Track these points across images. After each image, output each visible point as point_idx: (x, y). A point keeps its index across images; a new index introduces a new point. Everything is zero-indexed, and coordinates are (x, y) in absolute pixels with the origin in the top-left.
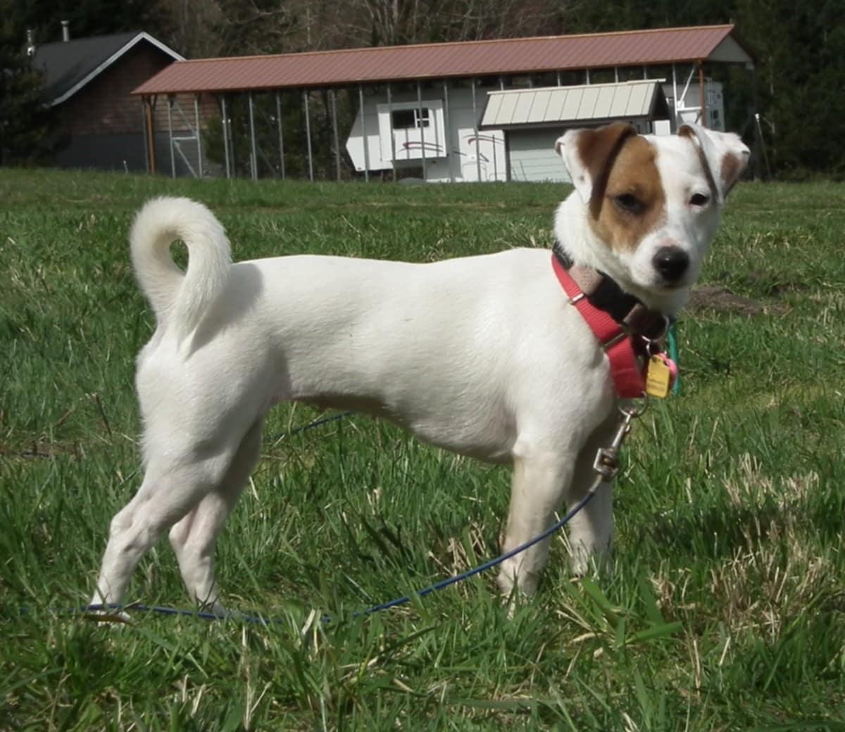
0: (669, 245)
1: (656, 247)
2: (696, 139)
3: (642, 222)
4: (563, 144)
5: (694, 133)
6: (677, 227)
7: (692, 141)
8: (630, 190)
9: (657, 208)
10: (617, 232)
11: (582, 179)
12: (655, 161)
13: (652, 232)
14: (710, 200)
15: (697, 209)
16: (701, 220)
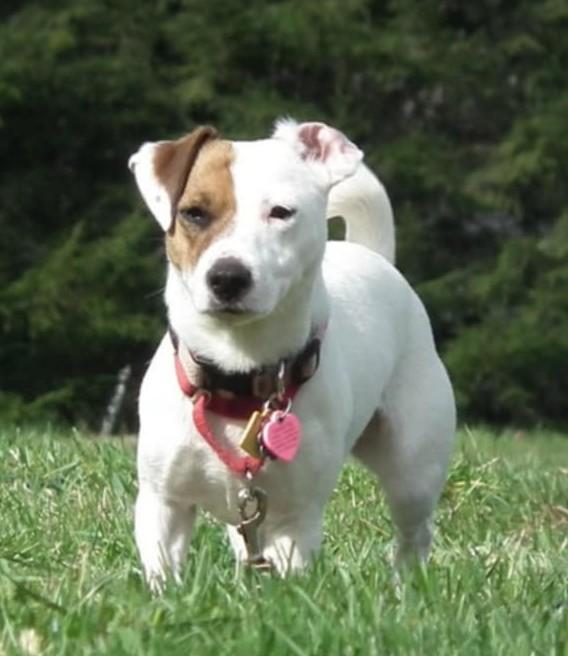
0: (226, 257)
1: (211, 260)
9: (224, 219)
11: (159, 199)
12: (231, 168)
15: (279, 224)
16: (285, 238)
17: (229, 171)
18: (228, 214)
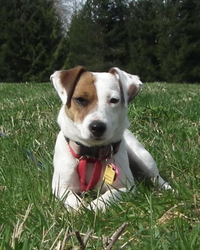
0: (97, 120)
1: (91, 121)
2: (117, 76)
3: (86, 109)
4: (53, 77)
5: (117, 73)
6: (102, 112)
7: (116, 77)
8: (82, 95)
9: (93, 103)
10: (76, 114)
11: (63, 93)
12: (94, 83)
13: (90, 114)
14: (120, 101)
15: (113, 105)
16: (115, 110)
17: (94, 84)
18: (94, 102)
